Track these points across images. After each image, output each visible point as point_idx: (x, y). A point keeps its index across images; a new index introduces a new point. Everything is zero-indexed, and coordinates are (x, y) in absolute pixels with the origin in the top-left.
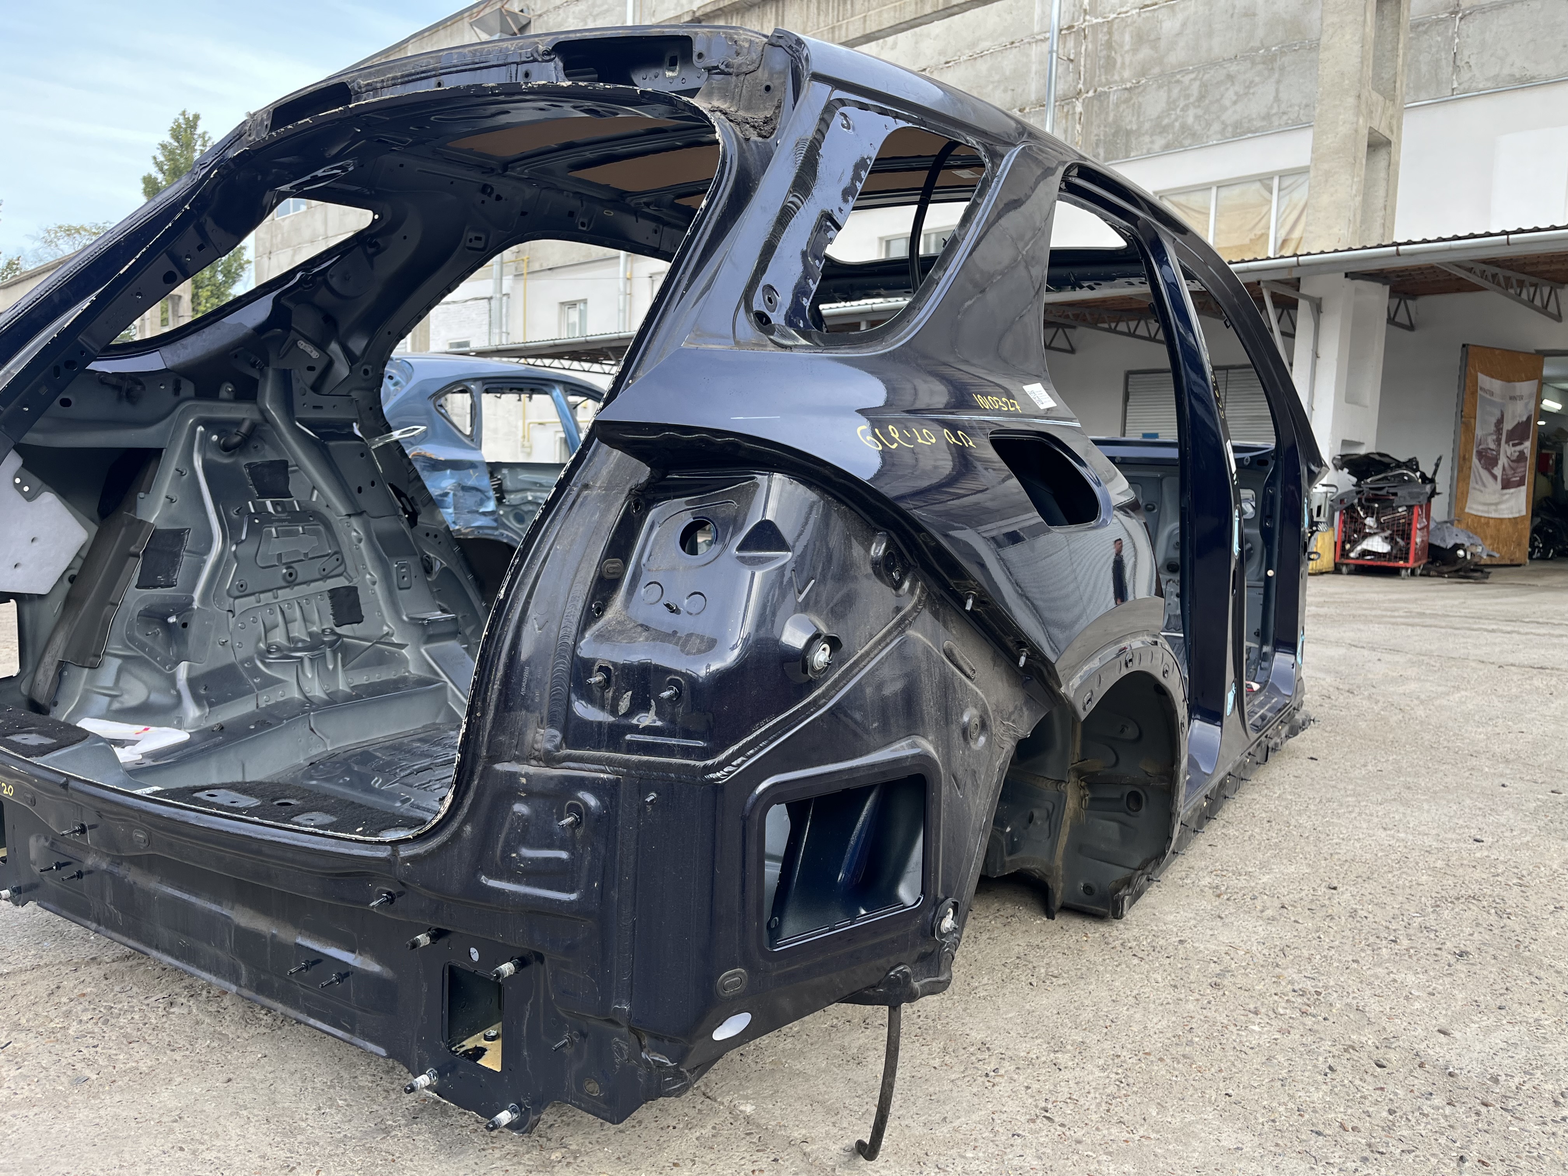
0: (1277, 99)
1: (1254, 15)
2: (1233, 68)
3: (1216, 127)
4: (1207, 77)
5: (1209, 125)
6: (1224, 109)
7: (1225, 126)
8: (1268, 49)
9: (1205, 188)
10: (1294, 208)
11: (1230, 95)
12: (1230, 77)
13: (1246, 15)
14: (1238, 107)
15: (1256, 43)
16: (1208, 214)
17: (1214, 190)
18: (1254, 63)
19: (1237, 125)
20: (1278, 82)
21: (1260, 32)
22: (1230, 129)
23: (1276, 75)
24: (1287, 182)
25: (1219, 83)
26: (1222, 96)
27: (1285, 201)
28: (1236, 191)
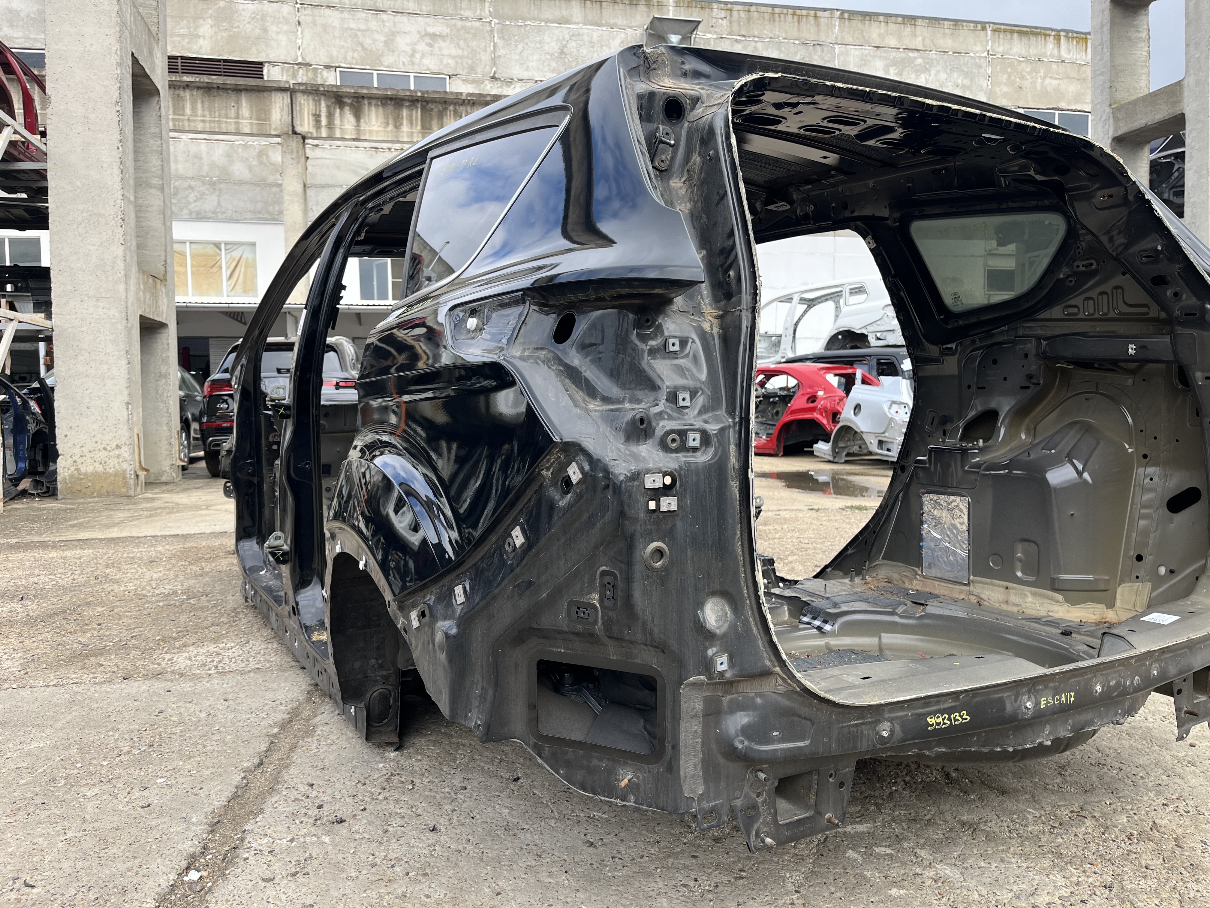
0: (219, 204)
1: (201, 159)
2: (193, 183)
3: (185, 211)
4: (176, 184)
5: (181, 209)
6: (190, 203)
7: (191, 213)
8: (211, 178)
9: (184, 242)
10: (234, 260)
11: (192, 197)
12: (190, 187)
13: (196, 157)
14: (198, 204)
15: (205, 174)
16: (186, 256)
17: (188, 244)
18: (204, 184)
19: (198, 213)
20: (219, 196)
21: (206, 168)
22: (194, 215)
23: (217, 193)
24: (229, 247)
25: (185, 189)
26: (187, 196)
27: (229, 255)
28: (200, 246)
